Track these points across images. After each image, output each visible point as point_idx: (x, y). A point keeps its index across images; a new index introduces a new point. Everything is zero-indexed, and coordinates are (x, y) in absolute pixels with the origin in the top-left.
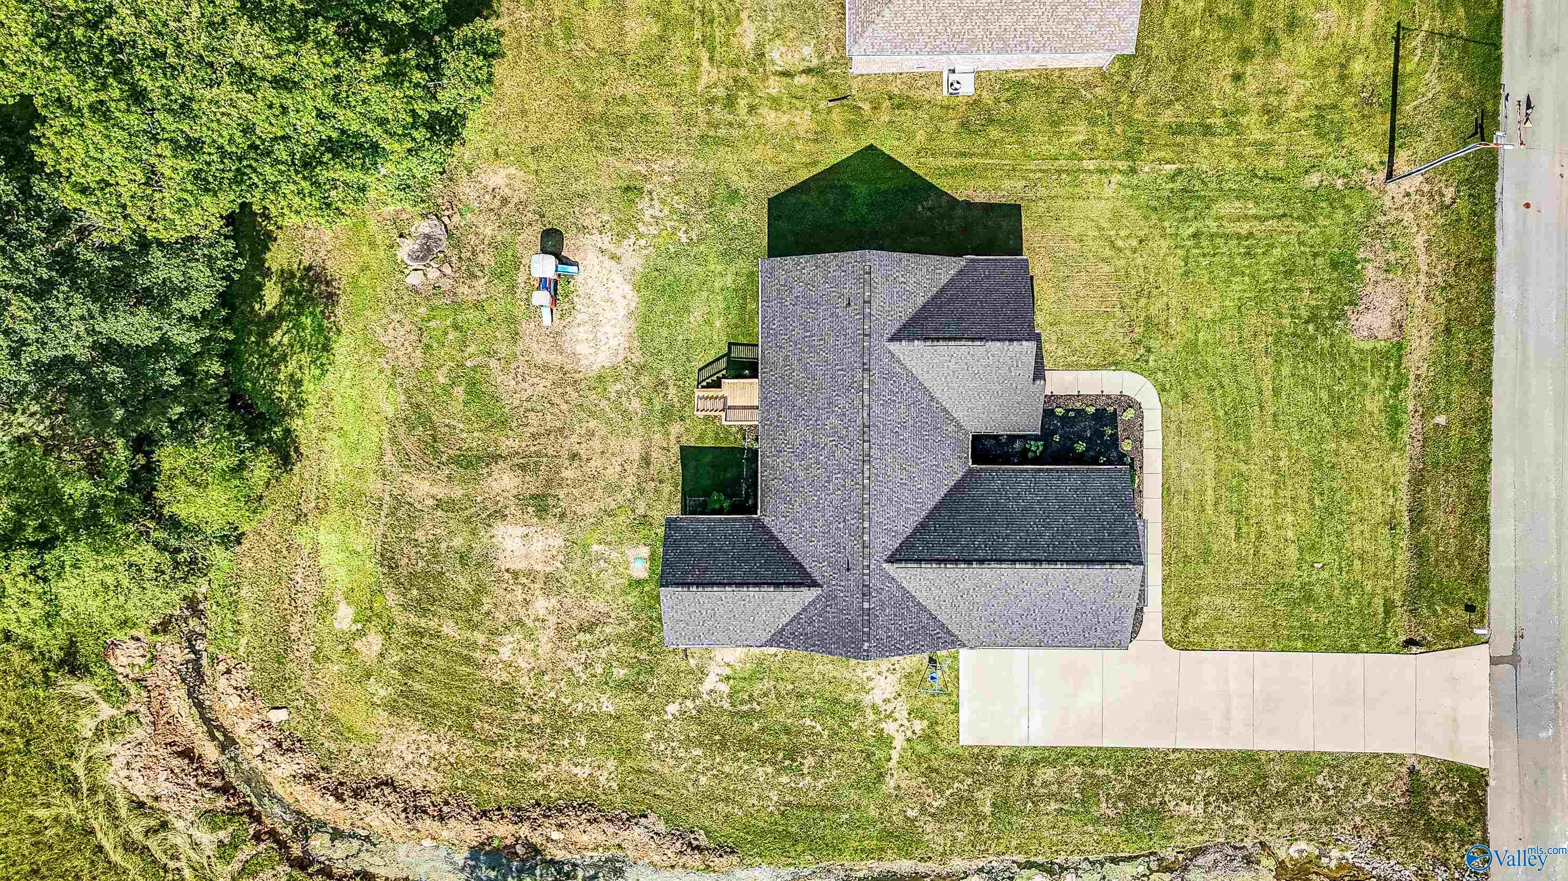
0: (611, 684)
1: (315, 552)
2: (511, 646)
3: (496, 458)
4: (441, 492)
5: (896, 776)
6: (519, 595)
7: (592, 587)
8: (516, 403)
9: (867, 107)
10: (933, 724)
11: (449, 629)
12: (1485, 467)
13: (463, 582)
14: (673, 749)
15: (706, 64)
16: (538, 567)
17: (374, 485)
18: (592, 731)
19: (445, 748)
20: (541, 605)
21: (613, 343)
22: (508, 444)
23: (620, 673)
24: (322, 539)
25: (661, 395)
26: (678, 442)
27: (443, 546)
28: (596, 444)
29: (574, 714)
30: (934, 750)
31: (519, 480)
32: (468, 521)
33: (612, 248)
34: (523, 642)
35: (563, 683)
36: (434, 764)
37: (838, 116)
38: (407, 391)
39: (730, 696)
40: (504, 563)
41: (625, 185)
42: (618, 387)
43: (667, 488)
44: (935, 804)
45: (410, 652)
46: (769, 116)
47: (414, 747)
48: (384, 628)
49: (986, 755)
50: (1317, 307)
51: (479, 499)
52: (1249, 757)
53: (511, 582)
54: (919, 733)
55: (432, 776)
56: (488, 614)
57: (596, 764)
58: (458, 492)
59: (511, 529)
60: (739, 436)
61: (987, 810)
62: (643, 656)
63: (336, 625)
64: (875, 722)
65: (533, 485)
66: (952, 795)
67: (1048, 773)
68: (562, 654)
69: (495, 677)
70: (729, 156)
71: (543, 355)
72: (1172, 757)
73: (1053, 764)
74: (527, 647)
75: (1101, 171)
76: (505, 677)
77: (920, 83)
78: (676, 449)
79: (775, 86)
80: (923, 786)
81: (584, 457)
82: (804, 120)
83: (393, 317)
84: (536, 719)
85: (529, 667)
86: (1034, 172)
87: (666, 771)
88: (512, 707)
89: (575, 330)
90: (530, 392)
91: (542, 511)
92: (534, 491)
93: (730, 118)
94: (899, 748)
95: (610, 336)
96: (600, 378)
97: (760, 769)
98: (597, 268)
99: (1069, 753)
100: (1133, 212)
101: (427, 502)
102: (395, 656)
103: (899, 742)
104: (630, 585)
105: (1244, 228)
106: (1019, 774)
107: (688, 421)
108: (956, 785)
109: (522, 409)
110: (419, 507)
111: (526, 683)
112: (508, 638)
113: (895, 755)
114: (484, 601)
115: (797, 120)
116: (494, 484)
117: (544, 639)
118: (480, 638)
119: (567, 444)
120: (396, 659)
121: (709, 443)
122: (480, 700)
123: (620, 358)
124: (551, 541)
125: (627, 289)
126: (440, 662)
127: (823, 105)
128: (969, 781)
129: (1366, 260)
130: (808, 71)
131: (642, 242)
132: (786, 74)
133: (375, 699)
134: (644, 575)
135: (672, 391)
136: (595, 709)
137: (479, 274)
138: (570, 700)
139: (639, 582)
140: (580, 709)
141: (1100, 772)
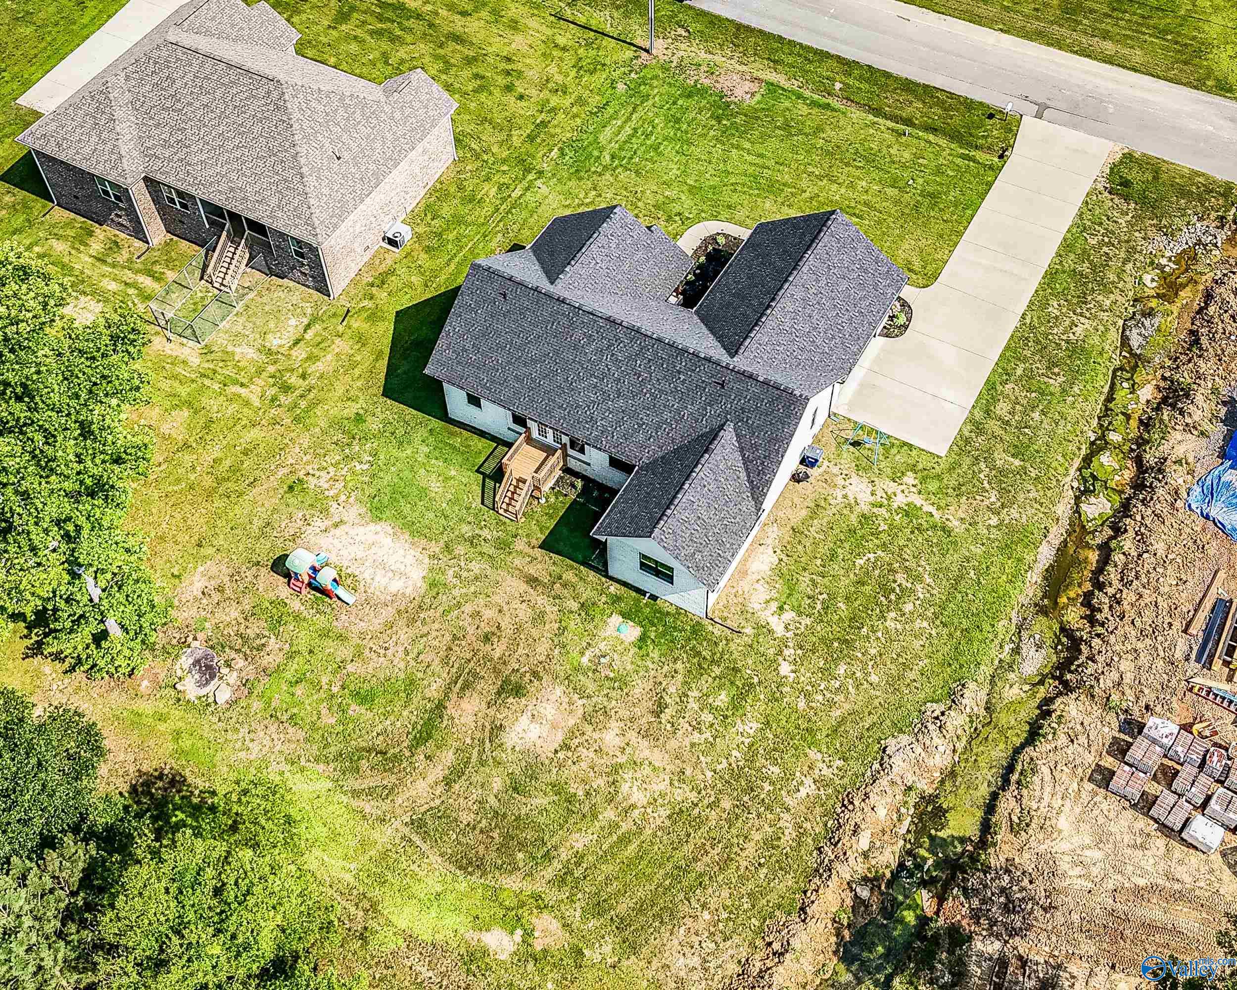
0: (730, 713)
1: (410, 939)
2: (635, 789)
3: (441, 705)
4: (437, 772)
5: (951, 517)
6: (587, 754)
7: (621, 682)
8: (402, 665)
9: (366, 303)
10: (913, 468)
11: (580, 841)
12: (887, 75)
13: (541, 801)
14: (827, 689)
15: (243, 391)
16: (571, 722)
17: (383, 836)
18: (769, 756)
19: (706, 915)
20: (611, 738)
21: (409, 560)
22: (434, 690)
23: (722, 699)
24: (402, 923)
25: (483, 543)
26: (533, 547)
27: (492, 800)
28: (488, 614)
29: (741, 763)
30: (939, 477)
31: (475, 695)
32: (482, 763)
33: (328, 523)
34: (638, 775)
35: (702, 758)
36: (718, 938)
37: (357, 323)
38: (317, 760)
39: (800, 614)
40: (546, 750)
41: (286, 488)
42: (451, 573)
43: (569, 576)
44: (993, 499)
45: (580, 896)
46: (319, 367)
47: (687, 950)
48: (538, 907)
49: (962, 444)
50: (713, 114)
51: (468, 741)
52: (1051, 276)
53: (570, 754)
54: (916, 482)
55: (731, 947)
56: (588, 794)
57: (806, 768)
58: (448, 757)
59: (518, 728)
60: (561, 498)
61: (1017, 462)
62: (717, 671)
63: (502, 957)
64: (889, 511)
65: (488, 686)
66: (989, 483)
67: (1002, 408)
68: (673, 744)
69: (659, 822)
70: (326, 407)
71: (377, 621)
72: (1028, 321)
73: (995, 400)
74: (645, 773)
75: (527, 189)
76: (664, 812)
77: (377, 262)
78: (538, 553)
79: (300, 353)
80: (970, 501)
81: (494, 629)
82: (342, 346)
83: (241, 735)
84: (726, 804)
85: (667, 782)
86: (497, 225)
87: (847, 706)
88: (699, 822)
89: (376, 584)
90: (401, 649)
91: (518, 691)
92: (494, 689)
93: (297, 393)
94: (923, 502)
95: (402, 559)
96: (433, 585)
97: (887, 624)
98: (336, 542)
99: (990, 386)
100: (570, 184)
101: (438, 793)
102: (575, 914)
103: (918, 500)
104: (640, 648)
105: (628, 130)
106: (993, 426)
107: (520, 531)
108: (982, 476)
109: (413, 663)
110: (438, 802)
111: (683, 794)
112: (625, 788)
113: (928, 508)
114: (572, 791)
115: (337, 350)
116: (463, 720)
117: (647, 753)
118: (609, 814)
119: (470, 638)
120: (578, 914)
121: (551, 524)
122: (674, 849)
123: (427, 560)
124: (553, 698)
125: (372, 527)
126: (607, 869)
127: (340, 328)
128: (983, 465)
129: (696, 81)
130: (308, 327)
131: (343, 498)
132: (297, 342)
133: (609, 961)
134: (637, 632)
135: (485, 533)
136: (747, 741)
137: (263, 641)
138: (724, 761)
139: (643, 638)
140: (738, 755)
141: (1019, 372)
